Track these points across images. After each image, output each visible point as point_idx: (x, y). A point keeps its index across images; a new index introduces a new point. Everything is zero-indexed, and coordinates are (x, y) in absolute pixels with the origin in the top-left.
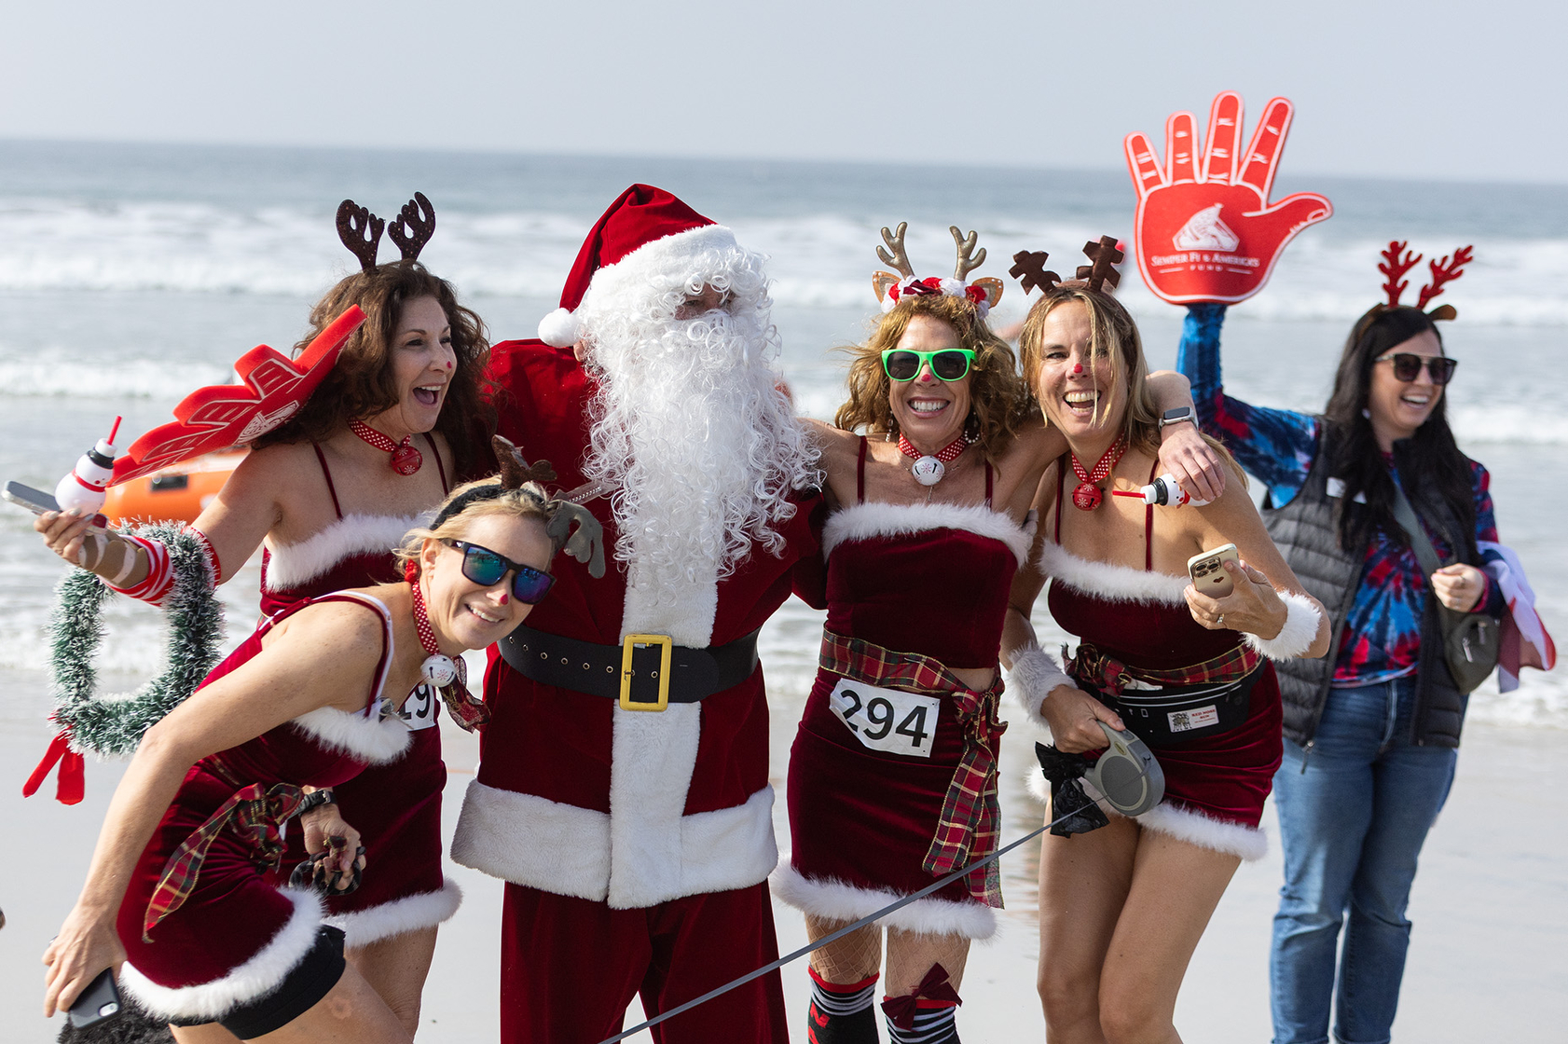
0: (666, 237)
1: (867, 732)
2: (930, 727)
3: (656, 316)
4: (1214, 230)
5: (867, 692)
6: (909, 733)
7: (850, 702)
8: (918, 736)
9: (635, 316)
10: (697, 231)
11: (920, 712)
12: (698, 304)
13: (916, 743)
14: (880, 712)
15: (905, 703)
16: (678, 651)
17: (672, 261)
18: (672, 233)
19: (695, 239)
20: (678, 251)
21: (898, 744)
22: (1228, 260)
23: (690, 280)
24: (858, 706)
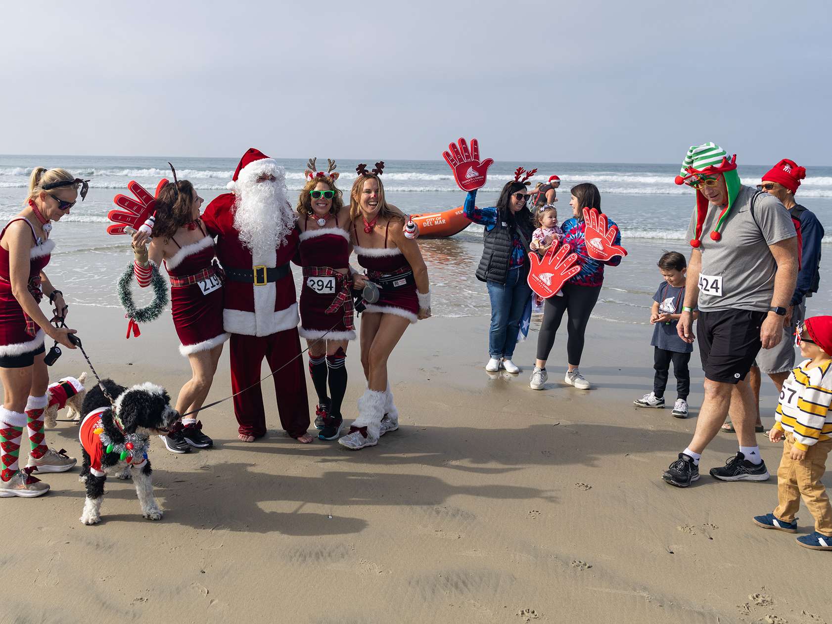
0: (255, 161)
1: (318, 289)
2: (334, 285)
3: (251, 181)
4: (473, 172)
5: (316, 279)
6: (328, 287)
7: (312, 283)
8: (331, 288)
9: (245, 182)
10: (263, 159)
11: (330, 281)
12: (263, 178)
13: (331, 290)
14: (320, 283)
15: (326, 280)
16: (268, 269)
17: (256, 167)
18: (256, 160)
19: (262, 161)
20: (258, 164)
21: (326, 291)
22: (478, 178)
23: (259, 171)
24: (314, 283)
